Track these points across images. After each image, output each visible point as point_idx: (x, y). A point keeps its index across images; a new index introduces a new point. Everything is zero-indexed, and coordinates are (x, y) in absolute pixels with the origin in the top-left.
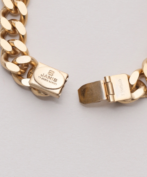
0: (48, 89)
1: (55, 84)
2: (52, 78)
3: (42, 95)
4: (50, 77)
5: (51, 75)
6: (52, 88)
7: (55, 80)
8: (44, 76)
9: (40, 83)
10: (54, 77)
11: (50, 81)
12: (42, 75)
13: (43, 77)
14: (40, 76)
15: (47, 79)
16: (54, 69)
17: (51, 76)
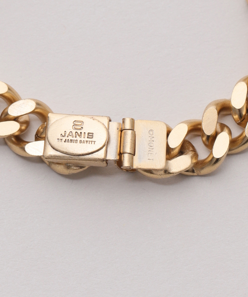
0: (83, 155)
1: (93, 143)
2: (83, 133)
3: (75, 170)
4: (79, 133)
5: (80, 129)
6: (90, 151)
7: (90, 135)
8: (67, 135)
9: (65, 150)
10: (86, 130)
11: (81, 142)
12: (63, 135)
13: (66, 138)
14: (60, 138)
15: (75, 139)
16: (81, 115)
17: (81, 131)
